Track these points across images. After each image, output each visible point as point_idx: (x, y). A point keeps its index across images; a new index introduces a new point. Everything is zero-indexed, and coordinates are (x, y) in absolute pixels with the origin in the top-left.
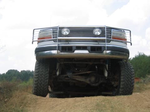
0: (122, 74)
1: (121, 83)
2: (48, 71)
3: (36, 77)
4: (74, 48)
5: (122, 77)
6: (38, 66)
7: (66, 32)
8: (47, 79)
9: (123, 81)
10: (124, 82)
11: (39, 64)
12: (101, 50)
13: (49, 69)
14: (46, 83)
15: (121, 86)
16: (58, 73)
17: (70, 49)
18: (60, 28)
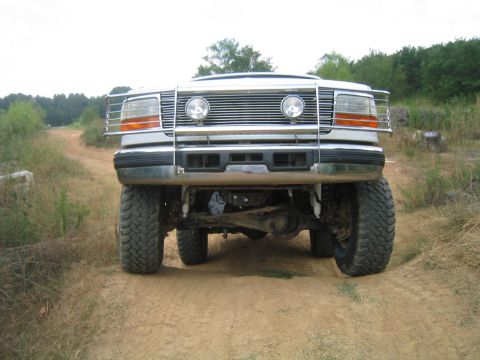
0: (362, 217)
1: (360, 241)
2: (157, 214)
3: (124, 231)
4: (223, 160)
5: (361, 225)
6: (127, 200)
7: (197, 109)
8: (153, 236)
9: (365, 237)
10: (366, 240)
11: (130, 193)
12: (305, 164)
13: (158, 207)
14: (153, 245)
15: (359, 250)
17: (213, 161)
18: (180, 94)
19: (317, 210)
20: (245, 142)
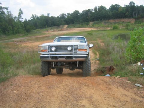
12: (72, 58)
16: (54, 65)
17: (56, 58)
18: (51, 46)
19: (78, 65)
20: (62, 54)
